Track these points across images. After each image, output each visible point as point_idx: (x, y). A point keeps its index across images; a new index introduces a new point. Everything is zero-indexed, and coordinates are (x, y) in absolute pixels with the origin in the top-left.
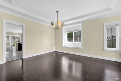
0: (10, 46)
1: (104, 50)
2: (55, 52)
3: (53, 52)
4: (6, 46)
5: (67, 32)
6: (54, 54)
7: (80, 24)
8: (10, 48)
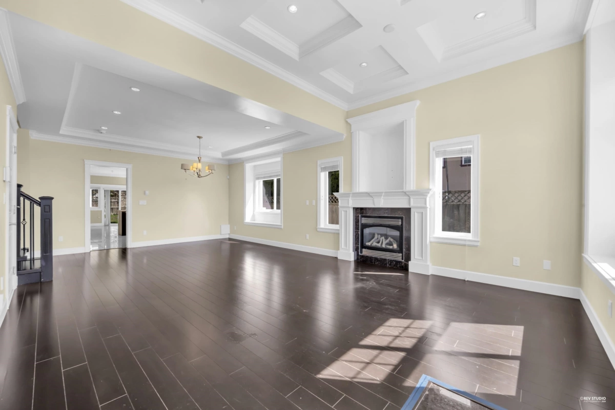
0: (103, 224)
1: (317, 229)
2: (230, 239)
3: (221, 241)
4: (92, 222)
5: (261, 178)
6: (226, 247)
7: (279, 159)
8: (103, 229)
